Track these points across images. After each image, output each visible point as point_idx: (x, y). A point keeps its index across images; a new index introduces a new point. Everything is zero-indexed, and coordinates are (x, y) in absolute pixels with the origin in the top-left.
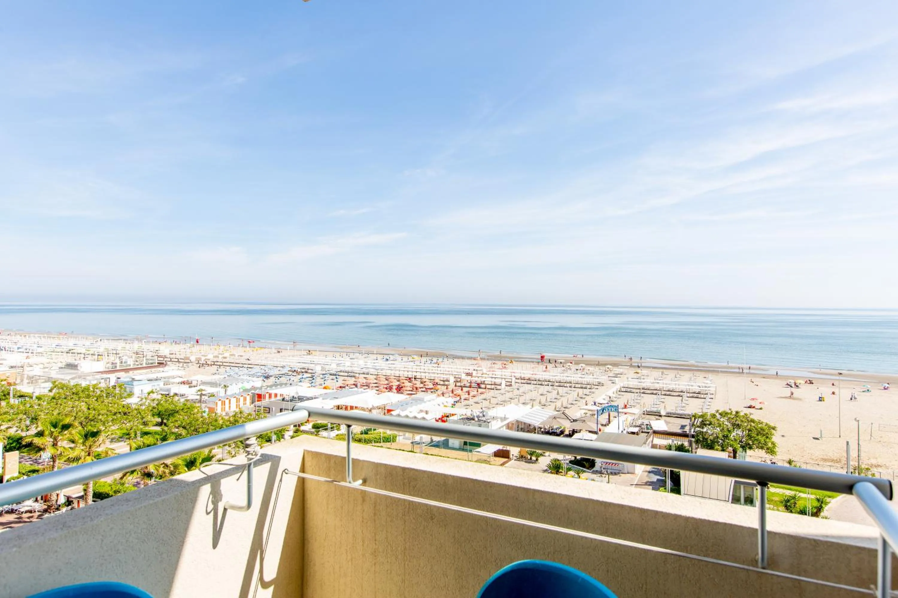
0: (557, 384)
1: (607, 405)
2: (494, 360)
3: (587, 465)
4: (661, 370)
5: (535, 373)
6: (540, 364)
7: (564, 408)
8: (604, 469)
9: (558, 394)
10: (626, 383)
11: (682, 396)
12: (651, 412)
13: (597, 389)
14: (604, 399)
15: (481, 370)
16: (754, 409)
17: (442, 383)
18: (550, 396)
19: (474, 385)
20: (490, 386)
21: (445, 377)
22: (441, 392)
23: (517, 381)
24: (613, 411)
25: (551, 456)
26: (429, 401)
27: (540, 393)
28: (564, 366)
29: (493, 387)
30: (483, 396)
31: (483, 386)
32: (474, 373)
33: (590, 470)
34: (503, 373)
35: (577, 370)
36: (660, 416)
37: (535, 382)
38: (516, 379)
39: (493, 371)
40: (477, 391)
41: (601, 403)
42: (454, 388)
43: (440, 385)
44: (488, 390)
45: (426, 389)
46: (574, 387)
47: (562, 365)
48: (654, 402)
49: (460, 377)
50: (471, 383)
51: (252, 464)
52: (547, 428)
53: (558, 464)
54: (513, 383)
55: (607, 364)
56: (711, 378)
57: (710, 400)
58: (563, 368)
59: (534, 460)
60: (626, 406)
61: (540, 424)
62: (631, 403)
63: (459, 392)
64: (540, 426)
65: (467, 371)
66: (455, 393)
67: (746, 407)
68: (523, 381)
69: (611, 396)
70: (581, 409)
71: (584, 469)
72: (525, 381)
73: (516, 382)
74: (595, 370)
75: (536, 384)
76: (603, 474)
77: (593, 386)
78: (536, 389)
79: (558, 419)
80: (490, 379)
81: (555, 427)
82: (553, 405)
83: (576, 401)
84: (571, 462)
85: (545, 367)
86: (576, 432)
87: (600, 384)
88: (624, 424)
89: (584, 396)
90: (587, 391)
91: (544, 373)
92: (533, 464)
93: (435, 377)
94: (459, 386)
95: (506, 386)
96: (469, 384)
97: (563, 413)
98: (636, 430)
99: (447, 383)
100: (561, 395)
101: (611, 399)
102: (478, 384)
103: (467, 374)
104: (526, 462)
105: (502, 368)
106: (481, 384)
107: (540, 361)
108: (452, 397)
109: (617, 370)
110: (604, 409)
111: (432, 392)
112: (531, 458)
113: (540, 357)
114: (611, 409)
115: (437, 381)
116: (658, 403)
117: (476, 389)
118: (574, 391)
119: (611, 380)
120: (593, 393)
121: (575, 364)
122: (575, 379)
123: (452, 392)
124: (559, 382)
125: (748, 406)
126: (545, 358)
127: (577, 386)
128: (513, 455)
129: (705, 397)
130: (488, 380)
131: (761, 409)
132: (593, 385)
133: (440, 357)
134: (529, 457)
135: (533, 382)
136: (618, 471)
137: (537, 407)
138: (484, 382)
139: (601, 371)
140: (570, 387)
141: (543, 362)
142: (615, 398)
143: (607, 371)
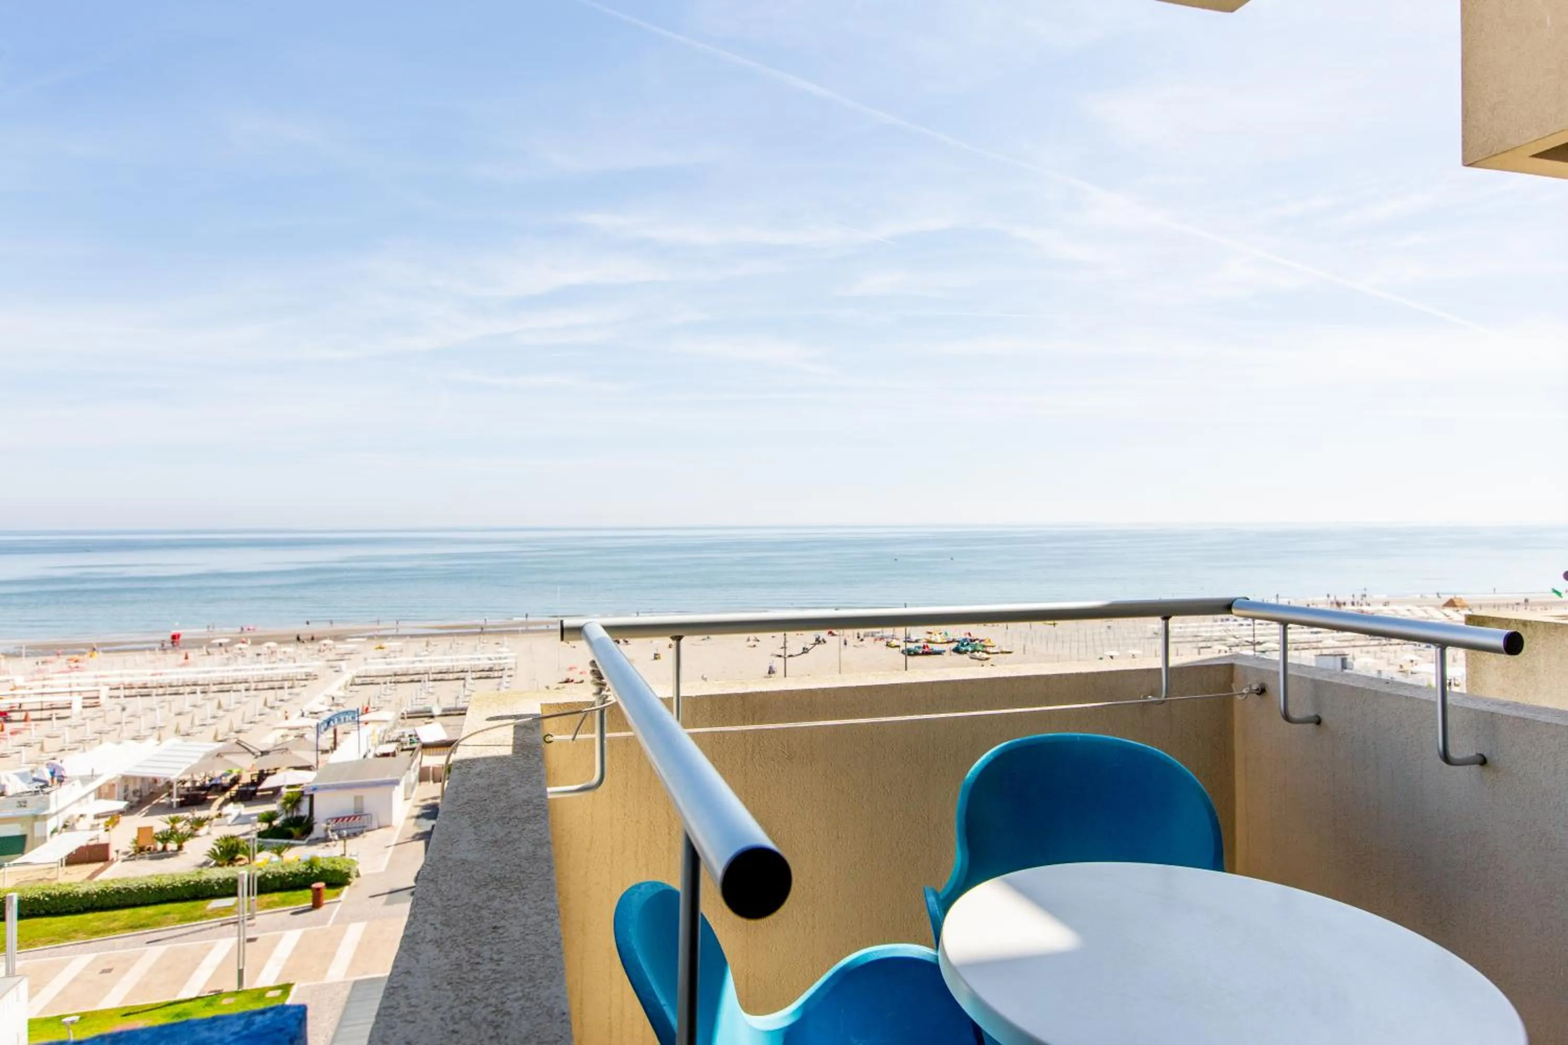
0: (215, 688)
2: (45, 655)
3: (295, 831)
4: (425, 639)
5: (159, 671)
6: (169, 651)
7: (237, 732)
8: (332, 831)
9: (219, 706)
10: (362, 669)
11: (463, 679)
12: (416, 712)
13: (305, 686)
14: (322, 704)
16: (572, 684)
18: (199, 716)
20: (39, 712)
23: (116, 693)
24: (349, 721)
25: (213, 832)
27: (175, 709)
28: (229, 649)
29: (45, 714)
30: (18, 739)
33: (304, 840)
34: (74, 681)
35: (258, 655)
36: (432, 717)
37: (161, 691)
38: (111, 689)
39: (44, 679)
41: (316, 711)
44: (33, 723)
46: (256, 690)
47: (223, 649)
48: (417, 695)
52: (196, 777)
53: (232, 846)
54: (103, 699)
55: (325, 638)
56: (506, 643)
57: (508, 679)
58: (226, 655)
59: (172, 851)
60: (367, 709)
61: (181, 775)
62: (375, 702)
64: (182, 778)
67: (561, 683)
68: (127, 692)
69: (334, 695)
70: (274, 729)
71: (292, 842)
72: (133, 692)
73: (111, 697)
74: (299, 652)
75: (164, 694)
76: (331, 840)
77: (296, 682)
78: (163, 704)
79: (226, 757)
80: (36, 699)
81: (218, 773)
82: (210, 732)
83: (261, 715)
84: (261, 835)
85: (184, 656)
86: (268, 775)
87: (309, 677)
88: (370, 742)
89: (278, 704)
90: (284, 694)
91: (184, 669)
92: (171, 859)
95: (84, 707)
97: (239, 743)
98: (390, 748)
100: (226, 707)
101: (336, 701)
104: (151, 859)
105: (68, 669)
106: (10, 711)
107: (171, 645)
109: (342, 647)
110: (330, 721)
112: (164, 849)
113: (170, 637)
114: (345, 719)
116: (424, 695)
118: (255, 696)
119: (331, 667)
120: (297, 694)
121: (256, 643)
122: (255, 673)
124: (221, 684)
125: (564, 680)
126: (182, 638)
127: (260, 686)
128: (117, 851)
129: (500, 675)
130: (31, 702)
131: (582, 682)
132: (297, 680)
134: (160, 846)
135: (154, 691)
136: (360, 830)
137: (172, 741)
138: (20, 706)
139: (311, 652)
140: (247, 690)
141: (177, 648)
142: (344, 697)
143: (324, 651)
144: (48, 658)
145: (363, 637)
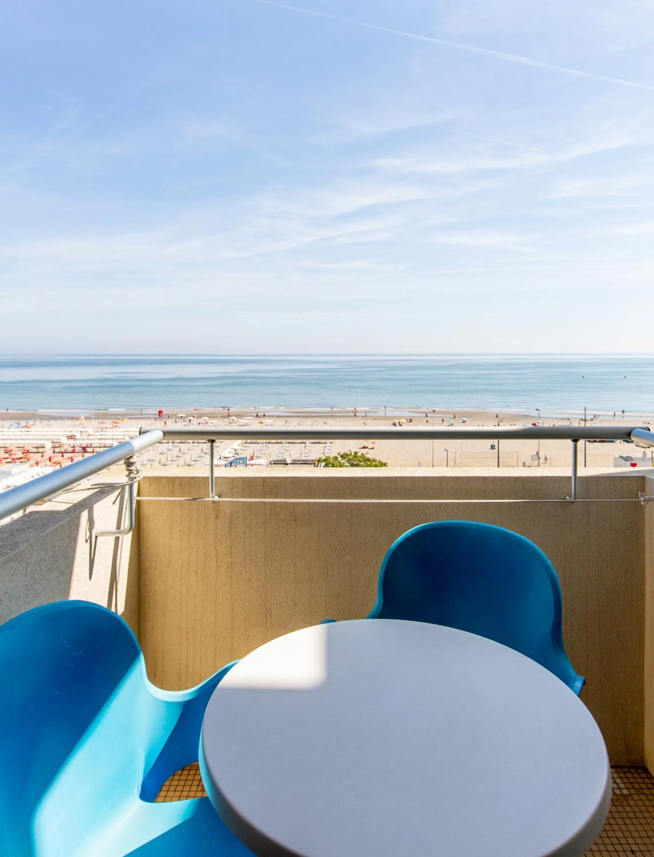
0: (178, 441)
1: (233, 459)
2: (102, 419)
4: (285, 419)
6: (158, 420)
9: (180, 451)
11: (305, 443)
12: (278, 461)
14: (230, 453)
15: (86, 431)
17: (35, 450)
18: (171, 455)
19: (78, 449)
21: (39, 443)
22: (35, 461)
26: (19, 473)
27: (160, 451)
31: (89, 450)
32: (78, 436)
34: (115, 433)
35: (199, 424)
36: (286, 464)
39: (102, 432)
40: (83, 456)
41: (226, 456)
42: (52, 455)
43: (32, 453)
45: (13, 459)
46: (198, 443)
47: (183, 420)
48: (279, 451)
49: (59, 441)
50: (74, 447)
56: (330, 423)
57: (330, 444)
58: (184, 423)
60: (252, 457)
62: (257, 454)
63: (59, 458)
65: (69, 434)
66: (53, 460)
69: (236, 448)
74: (219, 423)
80: (99, 441)
82: (175, 464)
83: (200, 457)
85: (164, 423)
93: (24, 444)
94: (57, 453)
96: (72, 449)
99: (41, 450)
100: (183, 451)
101: (237, 452)
102: (84, 448)
103: (68, 437)
105: (112, 427)
106: (87, 447)
107: (158, 416)
108: (50, 466)
109: (241, 421)
110: (232, 462)
111: (21, 462)
113: (157, 412)
114: (238, 462)
115: (28, 448)
116: (283, 451)
117: (81, 454)
118: (197, 446)
120: (218, 447)
121: (197, 417)
123: (50, 460)
126: (163, 412)
129: (326, 442)
130: (96, 443)
131: (373, 448)
133: (31, 419)
138: (91, 445)
142: (241, 450)
144: (104, 421)
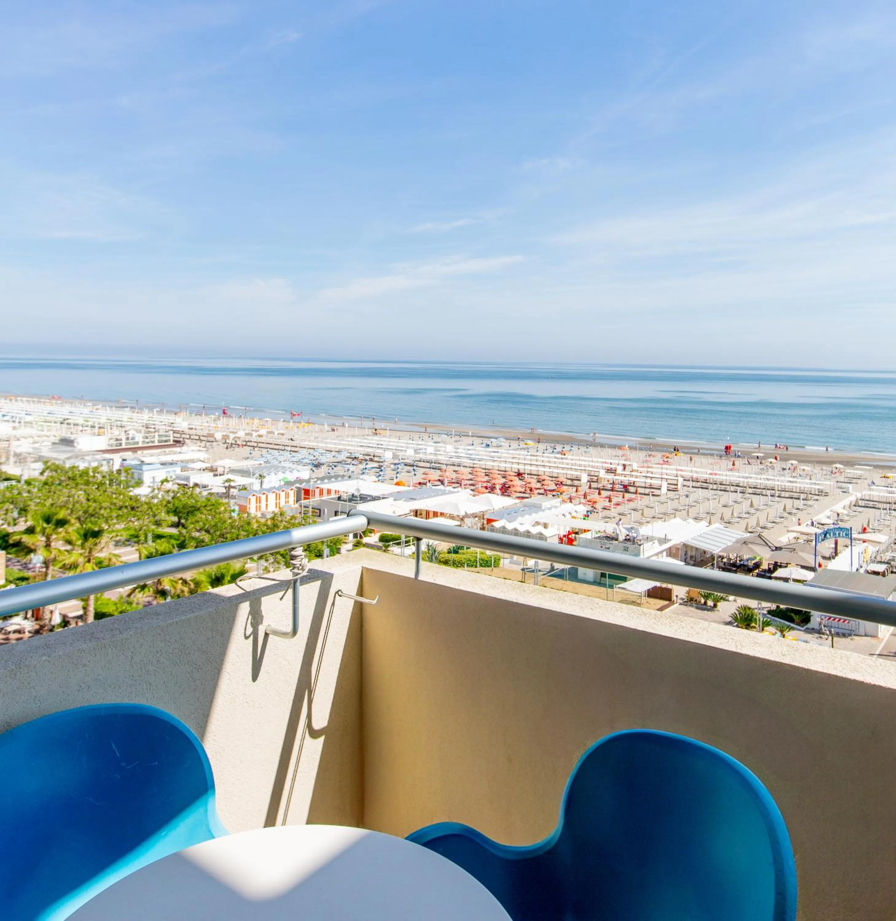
0: (750, 491)
1: (832, 526)
3: (796, 618)
5: (714, 472)
6: (723, 458)
7: (762, 528)
8: (824, 626)
9: (752, 505)
10: (866, 493)
13: (817, 500)
14: (828, 517)
15: (630, 465)
17: (569, 482)
18: (737, 509)
19: (618, 487)
20: (643, 489)
21: (575, 473)
22: (568, 497)
23: (686, 483)
24: (843, 537)
25: (738, 601)
26: (550, 508)
27: (723, 502)
28: (763, 462)
29: (647, 491)
30: (632, 505)
31: (632, 489)
32: (620, 470)
33: (803, 627)
34: (664, 471)
35: (784, 469)
37: (715, 487)
38: (685, 480)
39: (648, 467)
40: (623, 497)
41: (822, 522)
42: (588, 491)
43: (566, 485)
44: (639, 496)
45: (545, 491)
46: (779, 497)
47: (759, 461)
49: (596, 474)
50: (613, 483)
51: (299, 581)
52: (731, 556)
53: (749, 615)
54: (679, 487)
55: (835, 462)
58: (761, 467)
59: (710, 606)
61: (720, 552)
62: (874, 524)
63: (594, 496)
64: (721, 554)
65: (610, 466)
66: (588, 497)
68: (695, 484)
69: (839, 512)
70: (788, 531)
71: (792, 625)
72: (698, 484)
73: (684, 486)
74: (816, 471)
75: (717, 490)
76: (823, 634)
77: (810, 496)
78: (715, 497)
79: (750, 545)
80: (644, 480)
81: (745, 557)
82: (743, 523)
83: (781, 517)
84: (770, 612)
85: (732, 463)
86: (781, 567)
87: (821, 493)
88: (862, 559)
89: (795, 511)
90: (799, 504)
91: (730, 473)
92: (709, 612)
93: (558, 473)
94: (595, 488)
95: (668, 490)
96: (611, 486)
97: (760, 536)
98: (881, 568)
99: (576, 483)
100: (756, 507)
101: (841, 517)
102: (625, 486)
103: (608, 469)
104: (697, 608)
105: (662, 462)
106: (629, 486)
107: (724, 453)
108: (584, 504)
109: (851, 472)
110: (827, 532)
111: (553, 496)
112: (705, 603)
113: (724, 448)
114: (839, 534)
115: (562, 479)
117: (622, 493)
118: (778, 502)
119: (841, 488)
120: (810, 506)
122: (779, 483)
123: (585, 496)
124: (754, 488)
126: (732, 449)
127: (783, 494)
128: (677, 596)
130: (640, 481)
132: (810, 494)
133: (567, 444)
134: (703, 601)
135: (711, 486)
136: (849, 632)
137: (717, 525)
138: (634, 484)
139: (825, 472)
140: (772, 496)
141: (729, 456)
142: (848, 515)
143: (835, 473)
144: (653, 453)
145: (870, 466)
